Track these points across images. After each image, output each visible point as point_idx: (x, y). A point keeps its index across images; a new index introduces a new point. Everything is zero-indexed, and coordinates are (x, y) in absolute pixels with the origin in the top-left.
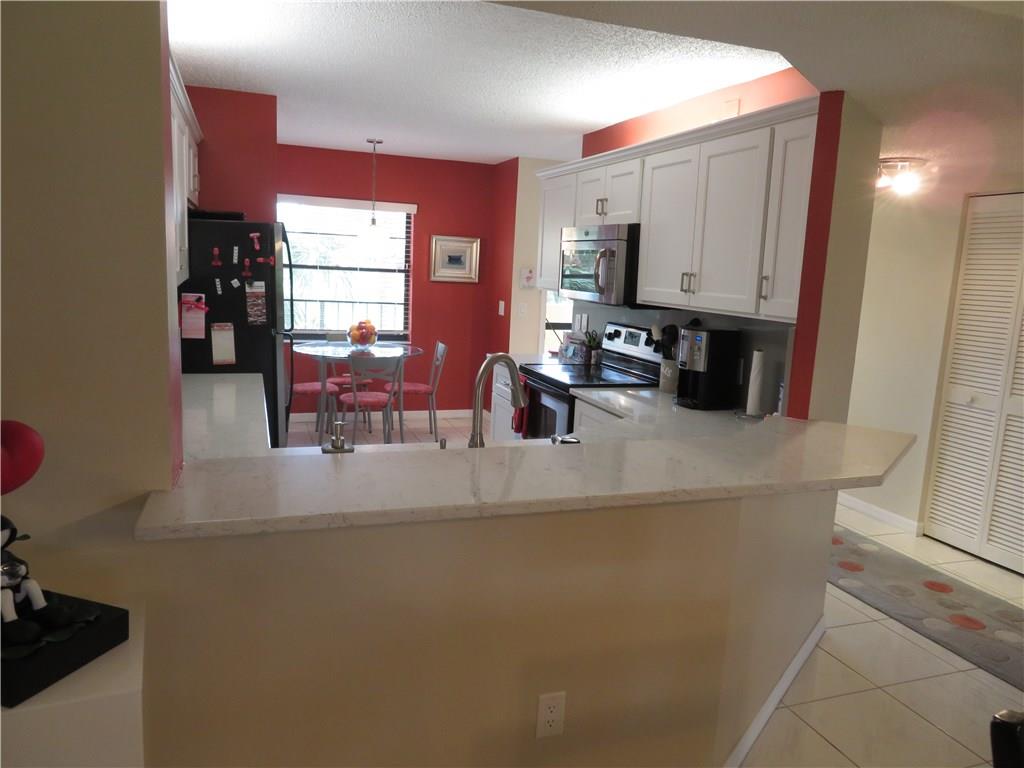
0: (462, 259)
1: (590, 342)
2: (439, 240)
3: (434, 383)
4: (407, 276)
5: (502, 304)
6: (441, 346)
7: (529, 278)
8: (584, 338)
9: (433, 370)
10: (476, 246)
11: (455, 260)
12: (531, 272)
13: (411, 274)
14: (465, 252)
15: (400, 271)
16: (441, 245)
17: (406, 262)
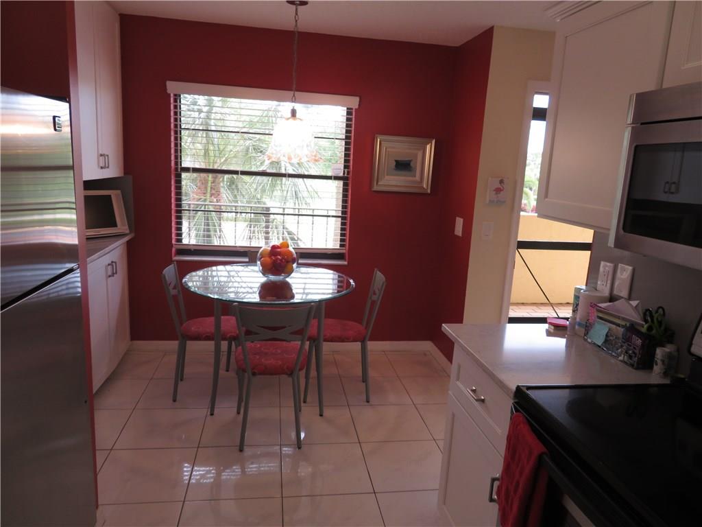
0: (412, 164)
1: (650, 329)
2: (385, 141)
3: (368, 323)
4: (345, 185)
5: (459, 222)
6: (379, 278)
7: (498, 190)
8: (636, 318)
9: (368, 305)
10: (430, 150)
11: (403, 166)
12: (501, 182)
13: (350, 182)
14: (416, 156)
15: (336, 178)
16: (387, 148)
17: (345, 167)
